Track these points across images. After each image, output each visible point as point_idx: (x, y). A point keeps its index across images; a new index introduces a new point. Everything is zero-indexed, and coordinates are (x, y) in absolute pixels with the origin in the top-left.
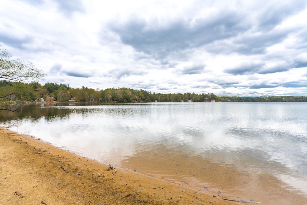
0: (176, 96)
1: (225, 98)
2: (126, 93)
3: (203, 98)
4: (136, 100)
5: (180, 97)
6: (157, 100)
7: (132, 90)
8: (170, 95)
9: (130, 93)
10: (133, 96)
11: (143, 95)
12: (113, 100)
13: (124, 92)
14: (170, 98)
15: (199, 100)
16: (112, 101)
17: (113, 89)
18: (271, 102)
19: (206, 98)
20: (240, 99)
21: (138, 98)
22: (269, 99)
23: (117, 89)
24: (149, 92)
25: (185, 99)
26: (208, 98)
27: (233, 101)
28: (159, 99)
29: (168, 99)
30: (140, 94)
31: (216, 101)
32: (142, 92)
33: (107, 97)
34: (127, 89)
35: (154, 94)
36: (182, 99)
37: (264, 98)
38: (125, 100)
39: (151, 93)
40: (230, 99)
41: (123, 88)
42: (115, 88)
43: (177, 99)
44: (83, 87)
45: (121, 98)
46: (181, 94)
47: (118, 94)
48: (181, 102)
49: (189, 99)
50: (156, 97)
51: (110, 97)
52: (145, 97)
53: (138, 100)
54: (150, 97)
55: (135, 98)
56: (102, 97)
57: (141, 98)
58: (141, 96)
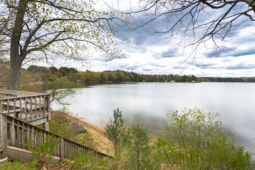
0: (160, 77)
1: (205, 79)
2: (119, 75)
3: (185, 79)
4: (127, 80)
5: (164, 78)
6: (145, 80)
7: (124, 72)
8: (155, 76)
9: (123, 74)
10: (125, 77)
11: (133, 76)
12: (110, 81)
13: (118, 74)
14: (155, 79)
15: (181, 80)
16: (108, 81)
17: (109, 71)
18: (251, 82)
19: (187, 79)
20: (220, 80)
21: (129, 79)
22: (249, 79)
23: (112, 71)
24: (138, 74)
25: (168, 79)
26: (189, 79)
27: (213, 81)
28: (146, 80)
29: (154, 79)
30: (131, 75)
31: (196, 82)
32: (132, 74)
33: (105, 78)
34: (120, 71)
35: (142, 75)
36: (166, 80)
37: (244, 79)
38: (119, 80)
39: (139, 74)
40: (210, 80)
41: (117, 70)
42: (111, 71)
43: (161, 80)
44: (87, 70)
45: (116, 79)
46: (165, 75)
47: (114, 76)
48: (165, 82)
49: (172, 80)
50: (144, 77)
51: (107, 77)
52: (134, 78)
53: (129, 80)
54: (139, 78)
55: (127, 78)
56: (101, 78)
57: (131, 79)
58: (131, 77)
